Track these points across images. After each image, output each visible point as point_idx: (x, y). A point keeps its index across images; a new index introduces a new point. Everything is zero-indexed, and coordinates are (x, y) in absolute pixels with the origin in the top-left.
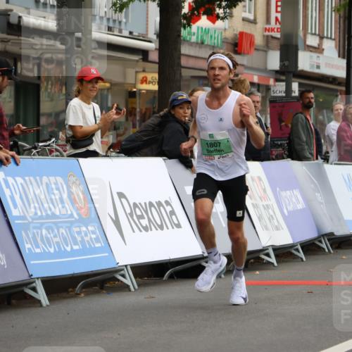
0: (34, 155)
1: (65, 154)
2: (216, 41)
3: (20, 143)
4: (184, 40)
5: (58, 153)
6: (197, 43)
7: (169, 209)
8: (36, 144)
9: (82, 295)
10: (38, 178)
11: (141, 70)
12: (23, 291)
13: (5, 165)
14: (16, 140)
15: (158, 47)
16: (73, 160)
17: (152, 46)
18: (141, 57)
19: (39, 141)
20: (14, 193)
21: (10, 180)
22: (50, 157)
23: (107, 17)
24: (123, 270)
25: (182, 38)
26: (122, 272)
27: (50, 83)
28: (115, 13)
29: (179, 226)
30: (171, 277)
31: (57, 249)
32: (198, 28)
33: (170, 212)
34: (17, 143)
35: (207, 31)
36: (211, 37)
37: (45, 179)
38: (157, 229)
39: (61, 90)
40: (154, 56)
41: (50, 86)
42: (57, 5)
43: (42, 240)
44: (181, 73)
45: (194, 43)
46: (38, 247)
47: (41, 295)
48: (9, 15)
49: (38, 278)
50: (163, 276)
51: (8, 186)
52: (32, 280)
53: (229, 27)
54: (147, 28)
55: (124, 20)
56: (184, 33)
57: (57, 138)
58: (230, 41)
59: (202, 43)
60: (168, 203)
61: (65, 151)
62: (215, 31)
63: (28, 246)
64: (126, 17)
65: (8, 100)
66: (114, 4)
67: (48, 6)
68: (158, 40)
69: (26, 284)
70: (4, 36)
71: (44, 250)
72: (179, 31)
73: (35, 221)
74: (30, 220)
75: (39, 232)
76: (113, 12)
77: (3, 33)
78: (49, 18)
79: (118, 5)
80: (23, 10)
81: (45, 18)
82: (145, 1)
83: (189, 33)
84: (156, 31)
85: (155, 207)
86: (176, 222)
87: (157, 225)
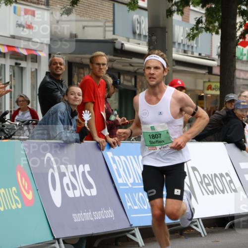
0: (132, 140)
4: (238, 59)
6: (247, 61)
10: (136, 157)
11: (207, 80)
12: (126, 236)
13: (112, 147)
15: (219, 64)
17: (215, 64)
18: (207, 71)
20: (119, 167)
21: (116, 158)
23: (183, 43)
25: (236, 58)
26: (196, 223)
28: (189, 41)
37: (140, 157)
40: (217, 71)
42: (149, 36)
43: (139, 200)
45: (245, 61)
46: (136, 205)
47: (139, 238)
48: (115, 43)
49: (136, 227)
50: (225, 227)
51: (115, 162)
52: (132, 228)
54: (211, 51)
55: (195, 45)
56: (238, 54)
60: (227, 175)
63: (129, 204)
64: (197, 43)
65: (114, 102)
66: (189, 35)
67: (142, 36)
68: (220, 59)
69: (128, 231)
70: (112, 57)
71: (140, 207)
72: (235, 53)
73: (133, 187)
74: (130, 186)
75: (137, 194)
76: (188, 40)
77: (111, 55)
78: (143, 45)
79: (191, 36)
80: (125, 38)
81: (139, 44)
82: (210, 32)
83: (242, 54)
84: (217, 53)
85: (218, 178)
86: (234, 188)
87: (221, 190)
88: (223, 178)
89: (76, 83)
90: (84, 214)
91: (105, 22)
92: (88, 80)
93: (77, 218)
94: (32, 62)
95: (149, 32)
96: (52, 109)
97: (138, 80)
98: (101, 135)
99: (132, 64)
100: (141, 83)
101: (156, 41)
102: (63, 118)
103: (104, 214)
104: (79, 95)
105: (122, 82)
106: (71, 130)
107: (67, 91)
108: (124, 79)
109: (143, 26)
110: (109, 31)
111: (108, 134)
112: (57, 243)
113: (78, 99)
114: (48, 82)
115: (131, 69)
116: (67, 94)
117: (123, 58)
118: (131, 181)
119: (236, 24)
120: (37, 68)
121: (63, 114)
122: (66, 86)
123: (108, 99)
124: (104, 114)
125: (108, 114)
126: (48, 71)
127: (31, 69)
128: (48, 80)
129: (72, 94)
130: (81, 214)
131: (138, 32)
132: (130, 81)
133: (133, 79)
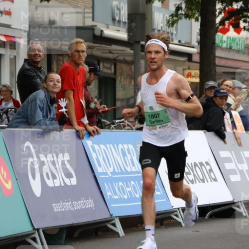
0: (112, 129)
1: (134, 128)
2: (240, 47)
3: (102, 120)
4: (218, 46)
5: (129, 128)
6: (227, 48)
7: (208, 167)
8: (114, 121)
10: (115, 145)
11: (187, 68)
12: (106, 226)
13: (92, 136)
14: (100, 118)
15: (199, 51)
17: (195, 51)
18: (187, 58)
19: (115, 119)
20: (99, 156)
21: (96, 147)
22: (123, 130)
23: (163, 30)
24: (176, 211)
25: (216, 45)
26: (176, 213)
27: (123, 77)
28: (169, 27)
29: (215, 180)
30: (211, 217)
31: (129, 197)
32: (228, 37)
33: (209, 170)
34: (101, 120)
35: (234, 40)
36: (237, 44)
37: (120, 146)
38: (200, 182)
39: (131, 82)
40: (196, 58)
41: (123, 80)
42: (128, 22)
43: (119, 189)
44: (215, 70)
45: (224, 48)
46: (116, 194)
47: (119, 229)
48: (94, 29)
49: (116, 217)
50: (205, 217)
51: (94, 151)
52: (113, 218)
54: (191, 37)
55: (175, 32)
56: (217, 41)
59: (231, 48)
60: (207, 163)
61: (134, 126)
62: (240, 40)
63: (109, 194)
64: (176, 30)
65: (94, 89)
66: (168, 22)
67: (122, 23)
68: (199, 46)
69: (108, 221)
70: (91, 44)
71: (120, 196)
72: (214, 40)
73: (114, 176)
74: (110, 175)
75: (117, 183)
76: (167, 27)
77: (90, 42)
78: (122, 31)
79: (170, 22)
80: (104, 25)
81: (119, 31)
82: (189, 19)
83: (221, 41)
84: (197, 40)
85: (198, 166)
86: (214, 177)
88: (203, 167)
89: (55, 70)
90: (64, 204)
91: (85, 8)
92: (67, 67)
93: (57, 207)
94: (10, 48)
95: (129, 19)
96: (31, 96)
97: (118, 67)
98: (81, 124)
99: (112, 51)
100: (120, 71)
101: (136, 27)
102: (42, 105)
103: (84, 204)
104: (58, 82)
105: (101, 69)
106: (51, 118)
107: (46, 78)
108: (104, 67)
109: (122, 12)
110: (89, 17)
111: (88, 122)
112: (37, 233)
113: (57, 86)
114: (28, 69)
115: (111, 56)
116: (45, 81)
117: (102, 45)
118: (111, 170)
119: (216, 11)
120: (15, 54)
121: (42, 101)
122: (44, 73)
123: (88, 86)
124: (83, 102)
125: (88, 102)
126: (27, 58)
127: (10, 56)
128: (27, 67)
129: (51, 81)
130: (61, 204)
131: (117, 18)
132: (110, 69)
133: (113, 67)
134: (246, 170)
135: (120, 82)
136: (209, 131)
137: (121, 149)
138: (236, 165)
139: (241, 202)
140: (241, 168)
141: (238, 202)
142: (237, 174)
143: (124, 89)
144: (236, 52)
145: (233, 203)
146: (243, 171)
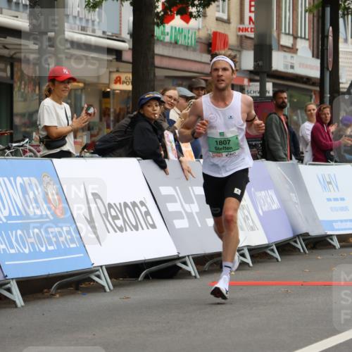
0: (8, 155)
1: (38, 154)
2: (190, 41)
4: (158, 40)
5: (32, 154)
6: (171, 43)
7: (143, 209)
8: (10, 144)
9: (58, 296)
10: (12, 179)
11: (115, 70)
15: (131, 47)
16: (47, 161)
17: (125, 46)
18: (114, 57)
19: (12, 142)
22: (23, 158)
23: (80, 16)
24: (98, 270)
25: (156, 38)
26: (97, 273)
27: (23, 83)
29: (154, 226)
30: (147, 277)
31: (32, 250)
32: (172, 27)
33: (145, 212)
35: (180, 31)
36: (185, 36)
37: (19, 180)
38: (132, 230)
39: (35, 90)
40: (128, 56)
41: (23, 86)
42: (30, 5)
43: (17, 241)
44: (154, 73)
45: (167, 43)
46: (12, 247)
47: (16, 296)
49: (12, 279)
50: (138, 277)
52: (7, 281)
53: (203, 27)
54: (121, 27)
56: (157, 32)
57: (31, 139)
58: (204, 41)
59: (176, 43)
60: (142, 204)
61: (39, 152)
62: (189, 31)
63: (2, 247)
67: (21, 5)
68: (132, 40)
69: (1, 285)
71: (18, 250)
73: (9, 222)
74: (5, 220)
75: (14, 232)
78: (22, 18)
79: (91, 5)
81: (17, 17)
83: (163, 33)
84: (129, 30)
85: (129, 208)
86: (151, 223)
87: (133, 225)
88: (136, 208)
97: (15, 69)
99: (7, 46)
100: (19, 74)
115: (5, 52)
118: (6, 213)
132: (5, 70)
133: (9, 68)
134: (197, 213)
135: (19, 90)
136: (144, 158)
137: (21, 184)
138: (182, 206)
139: (188, 256)
140: (189, 211)
141: (184, 257)
142: (183, 218)
143: (25, 100)
144: (184, 49)
145: (178, 258)
146: (192, 213)
